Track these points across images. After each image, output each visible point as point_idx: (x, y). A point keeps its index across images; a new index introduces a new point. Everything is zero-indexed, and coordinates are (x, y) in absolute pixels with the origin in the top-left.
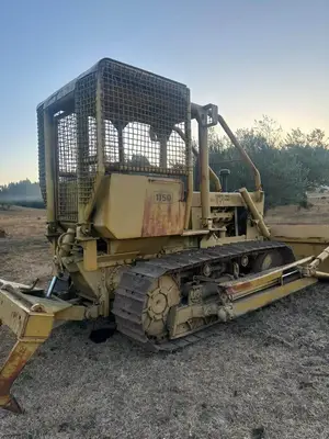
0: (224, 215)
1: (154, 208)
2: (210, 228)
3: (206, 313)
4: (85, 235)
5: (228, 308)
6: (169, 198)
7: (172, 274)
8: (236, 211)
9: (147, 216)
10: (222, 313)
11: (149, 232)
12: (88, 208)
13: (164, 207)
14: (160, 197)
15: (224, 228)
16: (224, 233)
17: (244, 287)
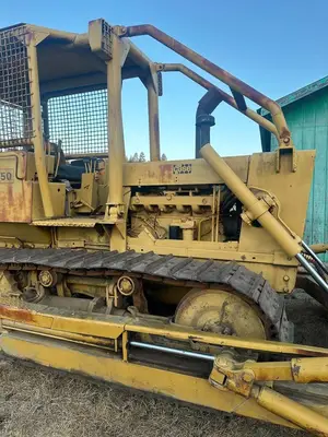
13: (3, 188)
15: (188, 224)
16: (188, 235)
17: (22, 316)
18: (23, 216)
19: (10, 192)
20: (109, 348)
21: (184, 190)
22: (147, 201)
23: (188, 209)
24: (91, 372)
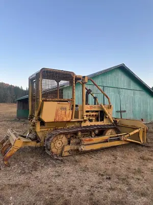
0: (94, 114)
1: (60, 112)
2: (85, 119)
3: (75, 148)
4: (36, 120)
5: (82, 147)
6: (65, 109)
7: (65, 134)
8: (99, 112)
9: (56, 115)
10: (80, 149)
11: (57, 120)
12: (37, 112)
13: (63, 112)
14: (62, 108)
15: (94, 119)
16: (94, 121)
17: (90, 140)
18: (68, 120)
19: (65, 113)
20: (106, 141)
21: (93, 112)
22: (88, 114)
23: (93, 115)
24: (104, 147)
